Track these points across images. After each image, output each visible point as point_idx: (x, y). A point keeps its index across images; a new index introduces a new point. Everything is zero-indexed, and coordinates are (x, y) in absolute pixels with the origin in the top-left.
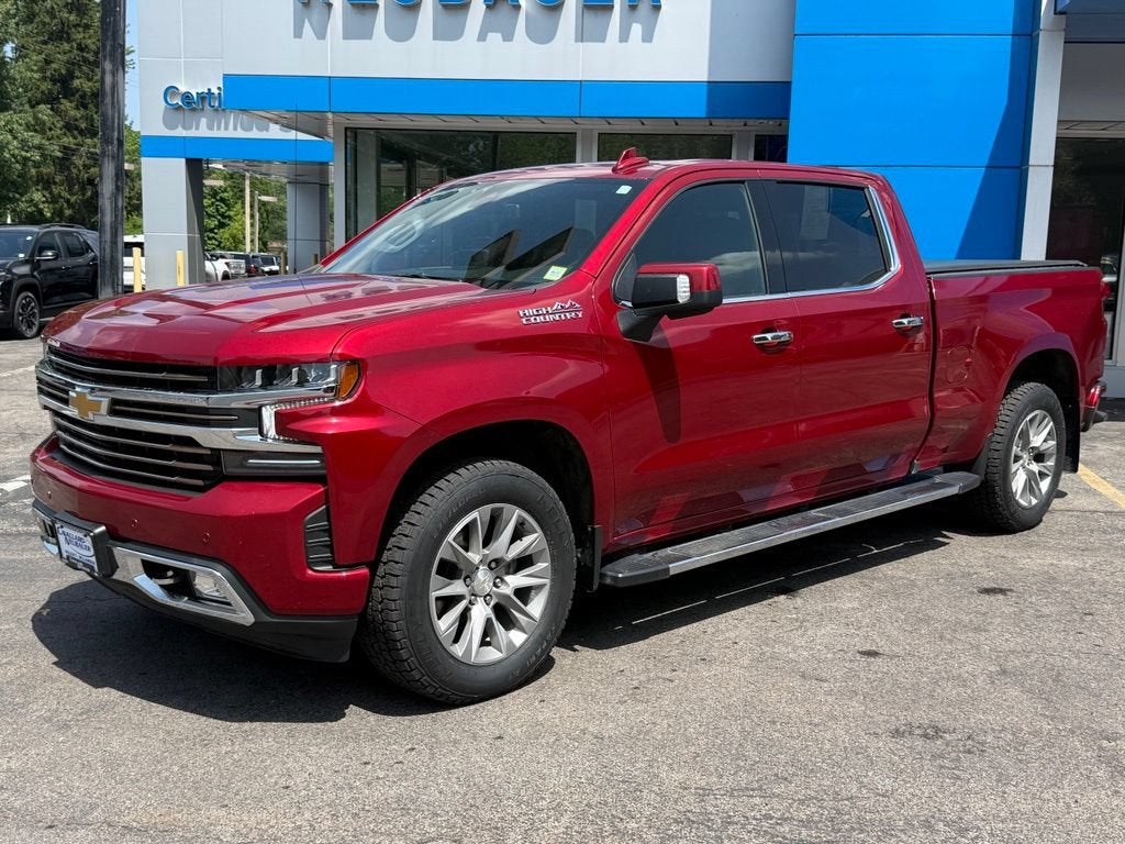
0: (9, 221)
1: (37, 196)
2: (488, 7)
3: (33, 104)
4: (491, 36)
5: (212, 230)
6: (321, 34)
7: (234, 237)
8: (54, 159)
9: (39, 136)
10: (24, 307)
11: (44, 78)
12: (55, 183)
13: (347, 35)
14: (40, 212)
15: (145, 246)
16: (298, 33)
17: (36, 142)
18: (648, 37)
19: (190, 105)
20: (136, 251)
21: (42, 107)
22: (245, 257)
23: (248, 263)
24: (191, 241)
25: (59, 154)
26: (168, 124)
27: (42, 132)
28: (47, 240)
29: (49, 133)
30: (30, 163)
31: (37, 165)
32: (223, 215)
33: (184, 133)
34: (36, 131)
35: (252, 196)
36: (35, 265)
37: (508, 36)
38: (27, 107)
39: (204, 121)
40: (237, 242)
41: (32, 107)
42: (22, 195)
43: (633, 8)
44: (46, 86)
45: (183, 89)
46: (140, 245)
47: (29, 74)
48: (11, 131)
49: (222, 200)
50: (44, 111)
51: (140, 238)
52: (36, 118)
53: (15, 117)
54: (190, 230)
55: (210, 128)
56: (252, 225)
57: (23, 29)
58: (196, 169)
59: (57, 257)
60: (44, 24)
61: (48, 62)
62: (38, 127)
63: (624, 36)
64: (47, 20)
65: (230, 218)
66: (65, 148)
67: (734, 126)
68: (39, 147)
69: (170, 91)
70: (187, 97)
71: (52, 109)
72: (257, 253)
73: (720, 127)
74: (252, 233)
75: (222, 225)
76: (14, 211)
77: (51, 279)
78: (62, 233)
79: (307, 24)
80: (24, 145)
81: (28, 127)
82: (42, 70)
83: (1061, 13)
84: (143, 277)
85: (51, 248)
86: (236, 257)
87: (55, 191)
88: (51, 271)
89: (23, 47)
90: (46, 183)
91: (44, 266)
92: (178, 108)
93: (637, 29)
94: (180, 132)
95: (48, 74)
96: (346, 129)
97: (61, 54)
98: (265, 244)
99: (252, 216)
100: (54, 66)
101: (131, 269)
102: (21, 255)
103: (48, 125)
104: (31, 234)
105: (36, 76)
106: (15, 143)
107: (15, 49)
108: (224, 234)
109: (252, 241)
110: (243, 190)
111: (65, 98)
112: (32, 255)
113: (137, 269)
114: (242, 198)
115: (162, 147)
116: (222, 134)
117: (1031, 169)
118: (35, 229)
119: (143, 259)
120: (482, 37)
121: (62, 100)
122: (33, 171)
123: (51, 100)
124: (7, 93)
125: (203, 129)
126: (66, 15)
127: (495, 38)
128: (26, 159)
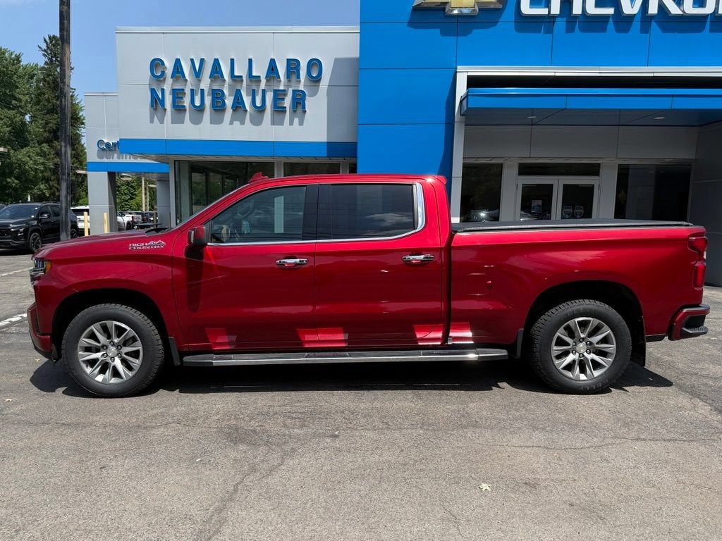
0: (29, 200)
1: (42, 187)
2: (233, 110)
3: (40, 143)
4: (235, 122)
5: (127, 201)
6: (162, 121)
7: (137, 204)
8: (50, 169)
9: (42, 158)
10: (34, 240)
11: (45, 131)
12: (51, 180)
13: (173, 122)
14: (44, 194)
15: (90, 211)
16: (152, 121)
17: (41, 161)
18: (301, 123)
19: (108, 148)
20: (86, 213)
21: (44, 145)
22: (142, 214)
23: (143, 216)
24: (110, 208)
25: (53, 167)
26: (99, 157)
27: (45, 156)
28: (45, 209)
29: (48, 157)
30: (39, 171)
31: (42, 172)
32: (132, 194)
33: (106, 160)
34: (41, 156)
35: (145, 184)
36: (39, 221)
37: (242, 123)
38: (37, 145)
39: (116, 155)
40: (139, 206)
41: (40, 145)
42: (35, 186)
43: (295, 111)
44: (46, 135)
45: (106, 141)
46: (87, 210)
47: (38, 129)
48: (29, 156)
49: (132, 186)
50: (45, 147)
51: (88, 207)
52: (41, 150)
53: (31, 150)
54: (110, 203)
55: (119, 158)
56: (146, 198)
57: (34, 108)
58: (112, 176)
59: (49, 216)
60: (45, 106)
61: (47, 123)
62: (42, 154)
63: (291, 123)
64: (46, 104)
65: (135, 195)
66: (56, 164)
67: (340, 160)
68: (43, 164)
69: (100, 142)
70: (108, 144)
71: (49, 146)
72: (148, 211)
73: (335, 160)
74: (146, 202)
75: (132, 198)
76: (31, 193)
77: (46, 227)
78: (52, 206)
79: (156, 118)
80: (35, 163)
81: (38, 154)
82: (44, 127)
83: (463, 115)
84: (89, 224)
85: (46, 213)
86: (137, 214)
87: (51, 184)
88: (47, 223)
89: (35, 117)
90: (47, 180)
91: (43, 221)
92: (104, 150)
93: (296, 120)
94: (105, 160)
95: (47, 129)
96: (175, 161)
97: (53, 120)
98: (153, 207)
99: (145, 194)
100: (50, 125)
101: (83, 221)
102: (33, 216)
103: (47, 152)
104: (37, 206)
105: (41, 130)
106: (31, 162)
107: (31, 117)
108: (133, 203)
109: (146, 206)
110: (141, 182)
111: (55, 140)
112: (38, 216)
113: (86, 221)
114: (141, 186)
115: (97, 167)
116: (124, 161)
117: (453, 179)
118: (39, 204)
119: (89, 217)
120: (231, 123)
121: (54, 141)
122: (40, 175)
123: (48, 141)
124: (27, 138)
125: (115, 158)
126: (55, 101)
127: (237, 123)
128: (36, 169)
